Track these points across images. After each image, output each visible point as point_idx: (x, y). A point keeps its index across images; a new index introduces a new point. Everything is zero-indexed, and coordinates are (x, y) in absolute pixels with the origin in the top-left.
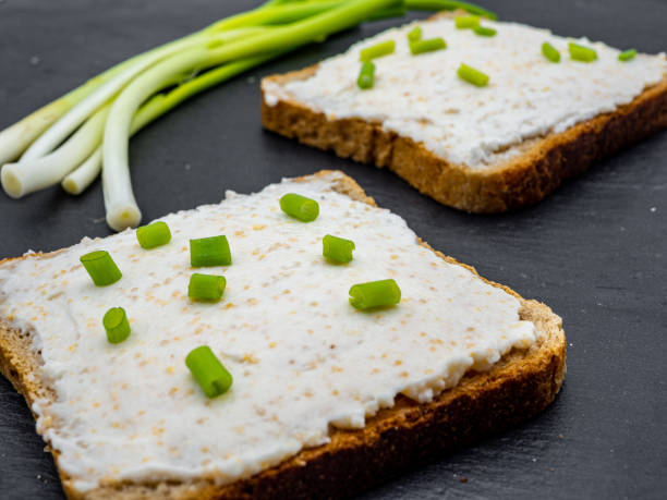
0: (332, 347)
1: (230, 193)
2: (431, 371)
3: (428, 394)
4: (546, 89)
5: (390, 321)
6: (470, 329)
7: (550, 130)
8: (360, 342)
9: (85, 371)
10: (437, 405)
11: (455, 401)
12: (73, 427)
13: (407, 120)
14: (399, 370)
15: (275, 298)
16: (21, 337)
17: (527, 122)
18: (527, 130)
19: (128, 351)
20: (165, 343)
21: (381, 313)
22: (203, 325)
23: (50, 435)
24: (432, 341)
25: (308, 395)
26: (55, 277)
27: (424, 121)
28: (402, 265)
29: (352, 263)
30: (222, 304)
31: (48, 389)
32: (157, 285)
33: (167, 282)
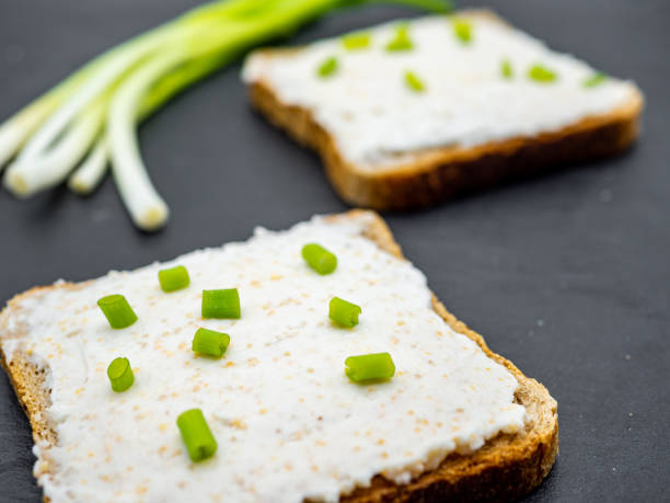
0: (320, 419)
1: (260, 232)
2: (410, 454)
3: (405, 478)
5: (381, 395)
6: (460, 410)
8: (348, 416)
9: (87, 417)
10: (416, 487)
11: (432, 485)
12: (66, 475)
14: (380, 449)
15: (275, 360)
16: (37, 373)
19: (131, 399)
20: (163, 397)
21: (374, 387)
22: (201, 382)
23: (44, 481)
24: (418, 421)
25: (289, 467)
26: (77, 312)
28: (407, 332)
29: (357, 327)
30: (223, 362)
31: (51, 431)
32: (166, 334)
33: (177, 331)
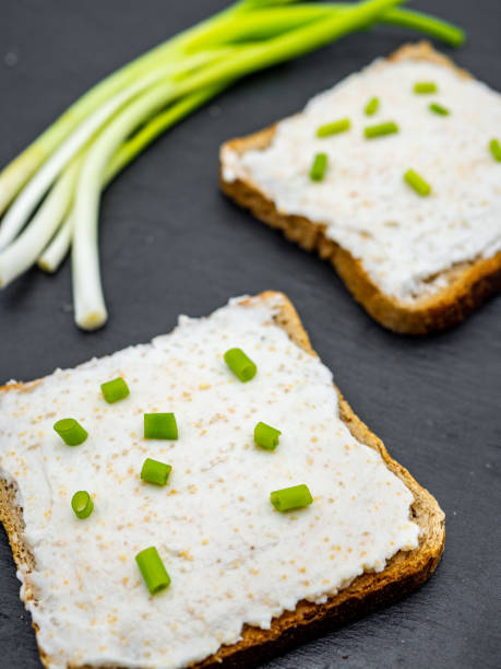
0: (252, 548)
1: (183, 319)
2: (326, 582)
3: (324, 600)
4: (484, 204)
5: (303, 521)
6: (366, 534)
7: (479, 256)
8: (275, 545)
9: (58, 544)
10: (330, 606)
12: (47, 601)
13: (350, 229)
14: (302, 577)
15: (211, 487)
16: (6, 488)
17: (460, 247)
18: (458, 256)
19: (93, 527)
21: (296, 514)
22: (151, 512)
23: (30, 606)
24: (333, 548)
25: (229, 596)
26: (34, 422)
27: (365, 234)
28: (320, 449)
29: (278, 447)
30: (167, 489)
31: (28, 553)
32: (115, 456)
33: (125, 453)
